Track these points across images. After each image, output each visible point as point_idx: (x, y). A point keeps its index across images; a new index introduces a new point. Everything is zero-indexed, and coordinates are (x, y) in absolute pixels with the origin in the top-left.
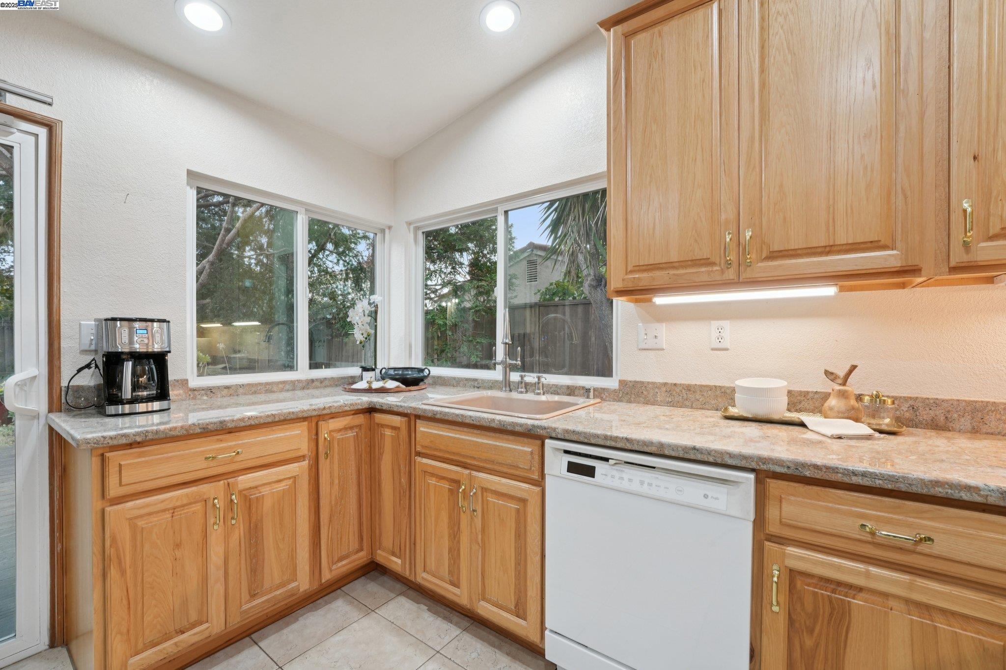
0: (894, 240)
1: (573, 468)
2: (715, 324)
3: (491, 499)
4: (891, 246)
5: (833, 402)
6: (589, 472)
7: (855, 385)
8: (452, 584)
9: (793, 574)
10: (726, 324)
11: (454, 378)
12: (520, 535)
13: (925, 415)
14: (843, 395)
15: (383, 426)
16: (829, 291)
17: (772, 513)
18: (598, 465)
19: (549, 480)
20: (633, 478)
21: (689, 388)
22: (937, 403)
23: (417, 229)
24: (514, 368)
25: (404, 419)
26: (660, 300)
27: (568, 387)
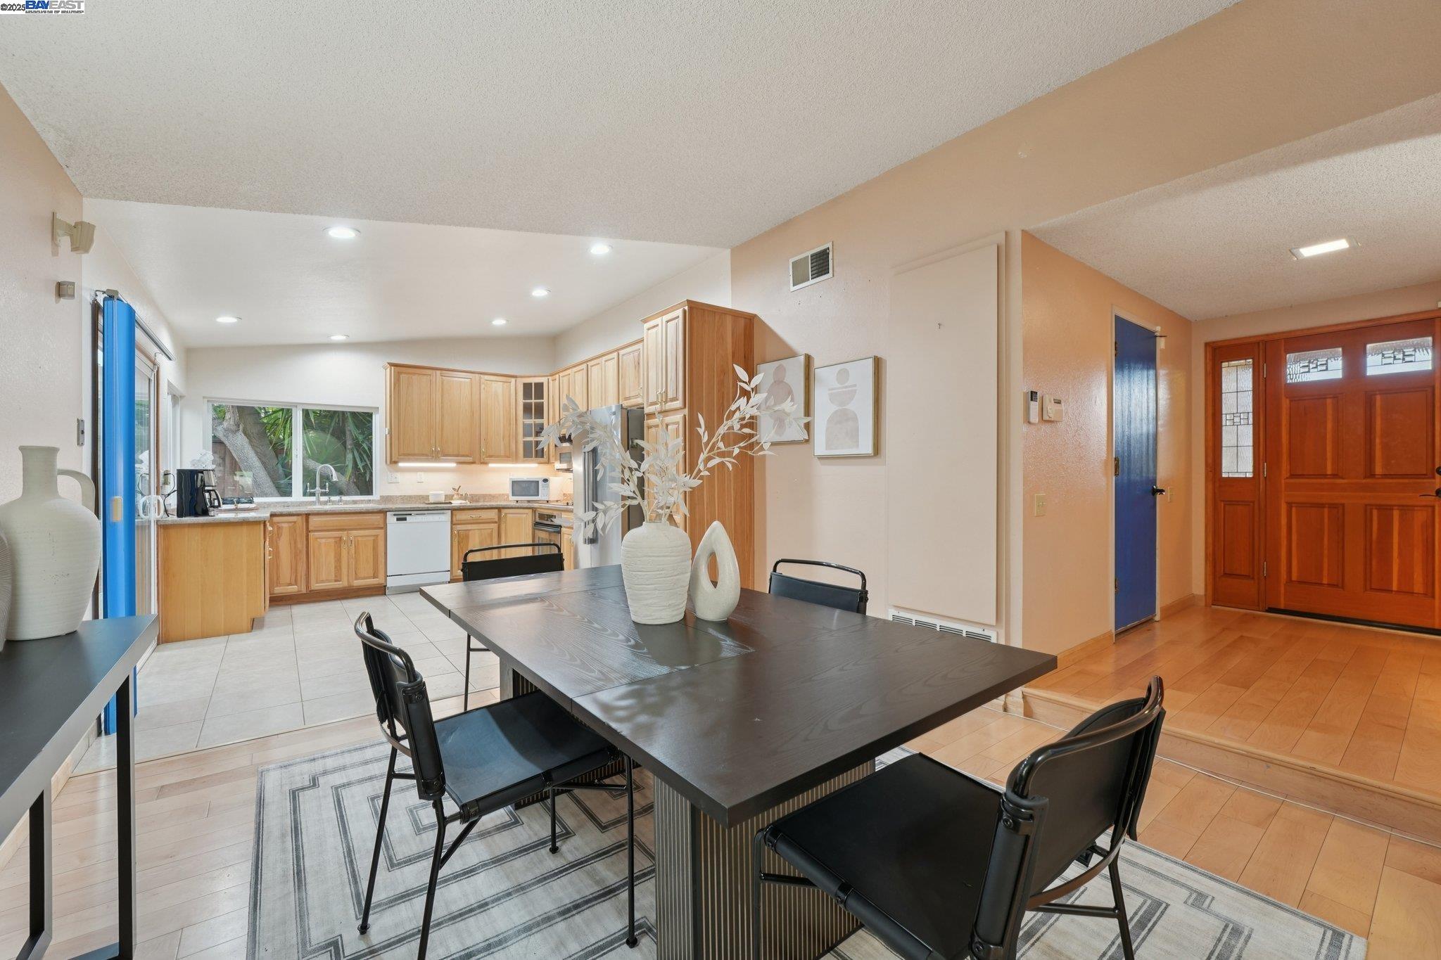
1: (398, 519)
2: (418, 473)
3: (360, 539)
4: (470, 456)
5: (455, 496)
6: (405, 519)
7: (461, 492)
8: (336, 581)
9: (458, 531)
10: (422, 473)
11: (265, 503)
12: (375, 548)
14: (458, 494)
15: (278, 523)
16: (453, 465)
17: (454, 519)
18: (408, 517)
19: (389, 527)
20: (420, 518)
21: (410, 497)
22: (476, 495)
23: (208, 401)
24: (324, 494)
25: (300, 518)
26: (401, 465)
27: (353, 501)
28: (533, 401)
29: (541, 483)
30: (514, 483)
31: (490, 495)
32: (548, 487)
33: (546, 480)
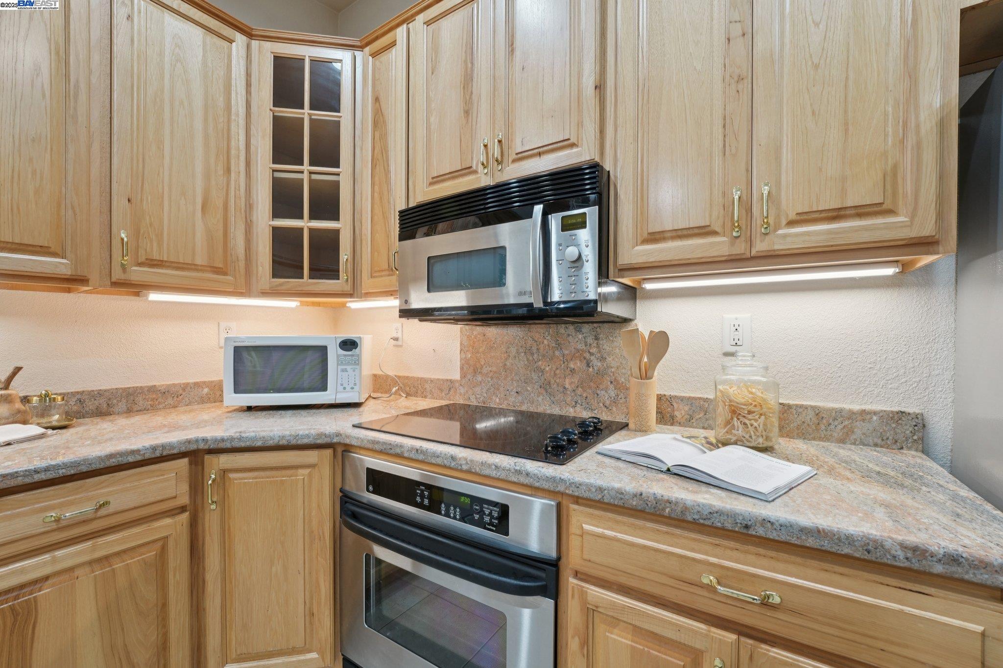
0: (64, 250)
4: (61, 254)
7: (20, 387)
13: (91, 405)
14: (4, 399)
22: (100, 393)
28: (306, 113)
29: (334, 354)
30: (240, 353)
31: (152, 389)
32: (357, 362)
33: (349, 345)
